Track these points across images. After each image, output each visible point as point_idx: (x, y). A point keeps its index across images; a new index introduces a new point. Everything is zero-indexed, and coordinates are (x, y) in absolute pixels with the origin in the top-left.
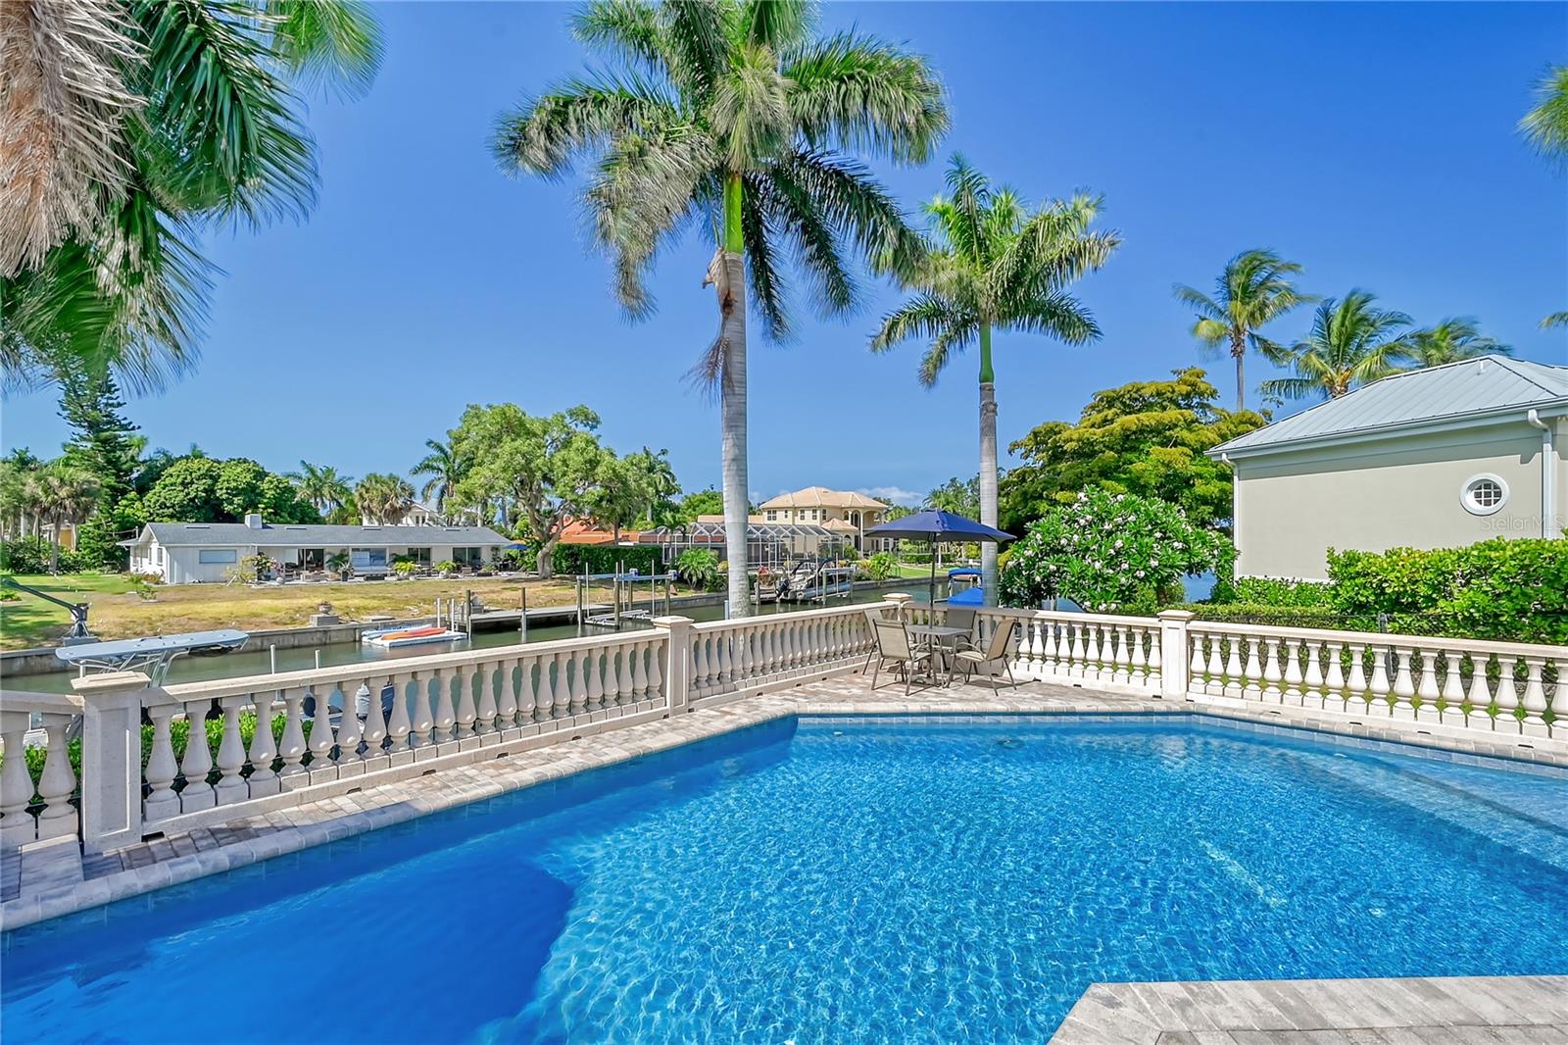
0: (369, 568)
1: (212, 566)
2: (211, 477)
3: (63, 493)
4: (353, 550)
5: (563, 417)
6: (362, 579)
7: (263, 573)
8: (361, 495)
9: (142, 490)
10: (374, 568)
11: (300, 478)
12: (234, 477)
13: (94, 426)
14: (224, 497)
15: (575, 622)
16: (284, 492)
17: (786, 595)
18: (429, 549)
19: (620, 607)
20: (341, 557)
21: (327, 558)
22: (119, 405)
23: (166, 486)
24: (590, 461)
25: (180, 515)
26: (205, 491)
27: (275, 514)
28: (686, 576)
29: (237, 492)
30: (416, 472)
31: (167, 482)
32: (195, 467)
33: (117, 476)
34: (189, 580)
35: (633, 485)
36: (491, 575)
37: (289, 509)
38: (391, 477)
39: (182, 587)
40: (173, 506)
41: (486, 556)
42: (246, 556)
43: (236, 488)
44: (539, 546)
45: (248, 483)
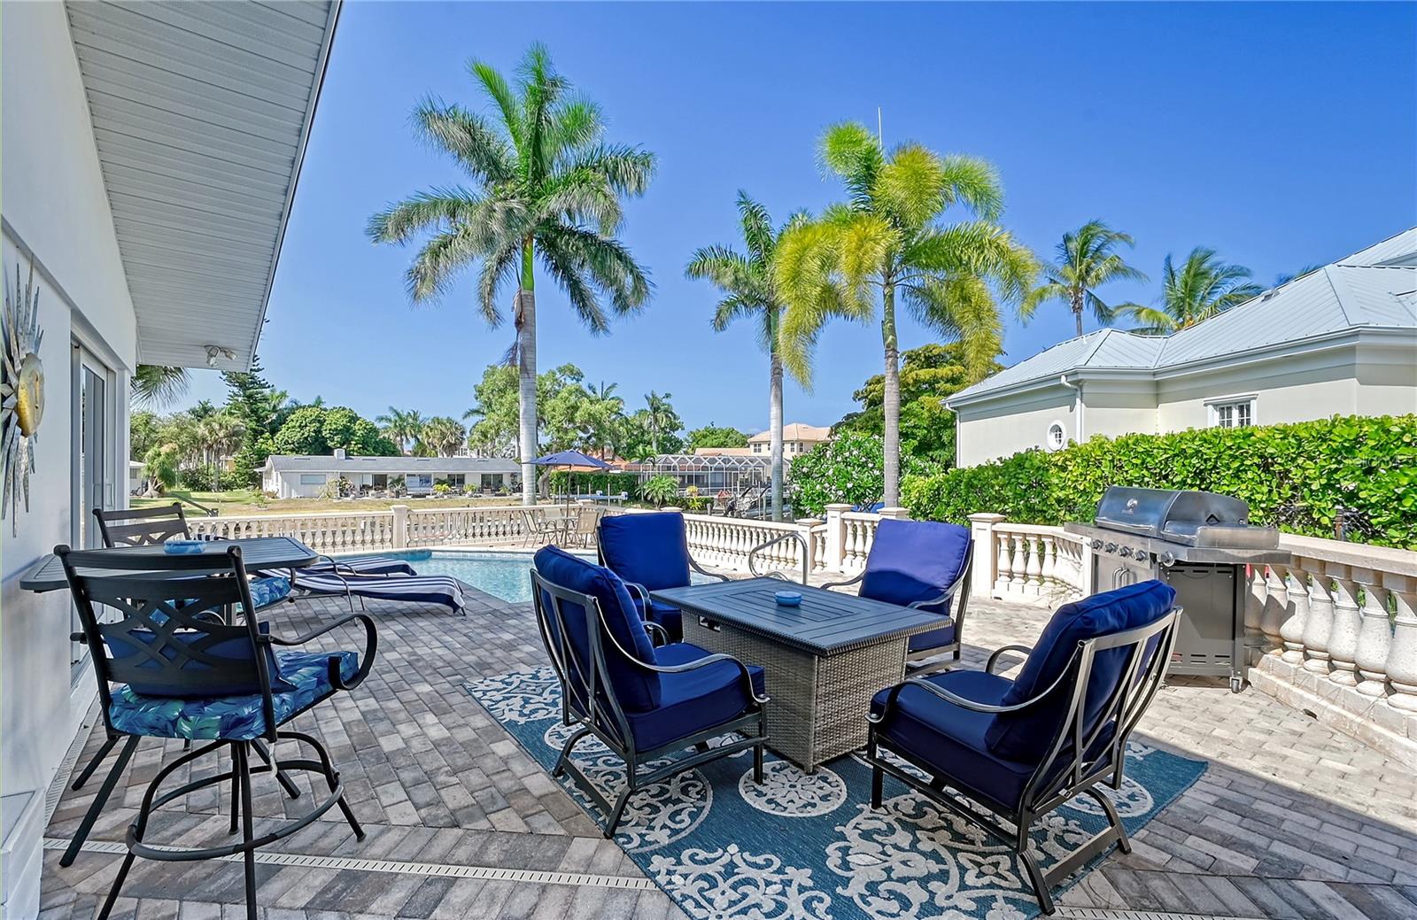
0: (418, 489)
1: (309, 486)
2: (319, 421)
3: (221, 434)
4: (408, 475)
5: (554, 373)
6: (410, 497)
7: (344, 492)
8: (427, 433)
9: (273, 432)
10: (422, 489)
11: (390, 420)
12: (334, 421)
13: (243, 386)
14: (328, 436)
16: (370, 432)
18: (464, 475)
20: (399, 480)
21: (389, 481)
22: (259, 370)
23: (289, 428)
24: (573, 407)
25: (297, 450)
26: (315, 431)
27: (363, 448)
28: (650, 497)
29: (337, 432)
30: (465, 417)
31: (290, 425)
32: (309, 414)
33: (257, 421)
34: (294, 495)
35: (607, 424)
36: (505, 495)
37: (376, 445)
38: (449, 419)
39: (289, 500)
40: (293, 443)
41: (506, 481)
42: (332, 479)
43: (336, 429)
44: (540, 473)
45: (344, 426)
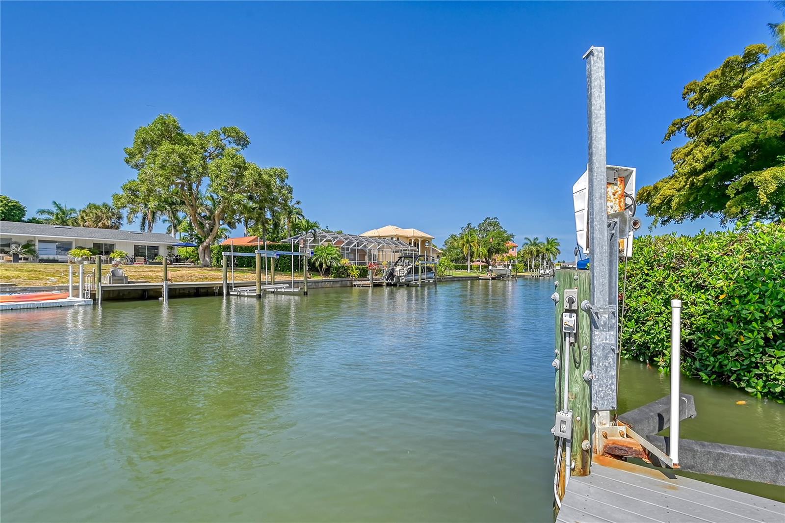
0: (51, 255)
4: (40, 241)
10: (57, 255)
15: (220, 294)
16: (12, 210)
17: (392, 280)
18: (113, 245)
19: (261, 284)
20: (28, 246)
28: (317, 264)
41: (163, 252)
44: (201, 241)
